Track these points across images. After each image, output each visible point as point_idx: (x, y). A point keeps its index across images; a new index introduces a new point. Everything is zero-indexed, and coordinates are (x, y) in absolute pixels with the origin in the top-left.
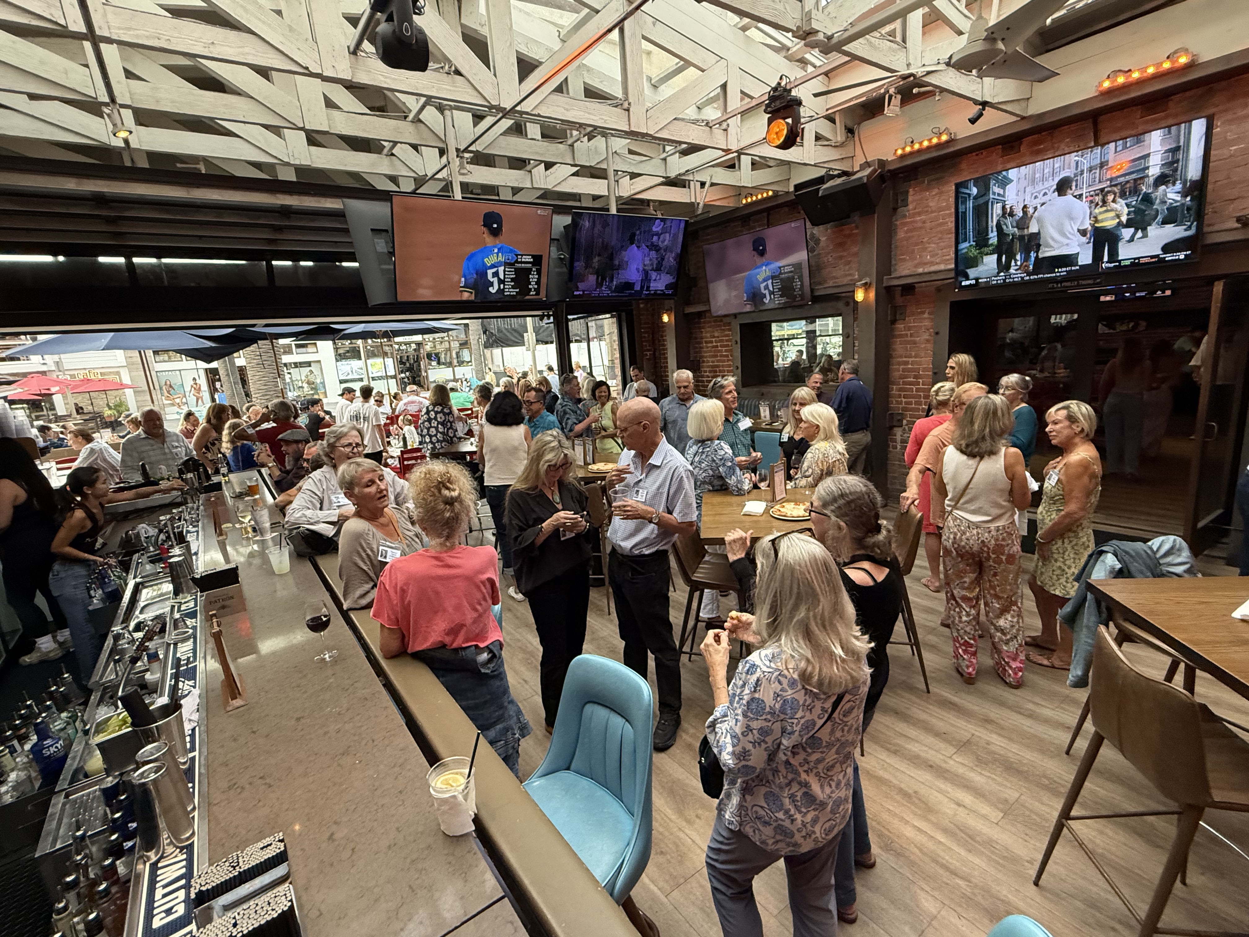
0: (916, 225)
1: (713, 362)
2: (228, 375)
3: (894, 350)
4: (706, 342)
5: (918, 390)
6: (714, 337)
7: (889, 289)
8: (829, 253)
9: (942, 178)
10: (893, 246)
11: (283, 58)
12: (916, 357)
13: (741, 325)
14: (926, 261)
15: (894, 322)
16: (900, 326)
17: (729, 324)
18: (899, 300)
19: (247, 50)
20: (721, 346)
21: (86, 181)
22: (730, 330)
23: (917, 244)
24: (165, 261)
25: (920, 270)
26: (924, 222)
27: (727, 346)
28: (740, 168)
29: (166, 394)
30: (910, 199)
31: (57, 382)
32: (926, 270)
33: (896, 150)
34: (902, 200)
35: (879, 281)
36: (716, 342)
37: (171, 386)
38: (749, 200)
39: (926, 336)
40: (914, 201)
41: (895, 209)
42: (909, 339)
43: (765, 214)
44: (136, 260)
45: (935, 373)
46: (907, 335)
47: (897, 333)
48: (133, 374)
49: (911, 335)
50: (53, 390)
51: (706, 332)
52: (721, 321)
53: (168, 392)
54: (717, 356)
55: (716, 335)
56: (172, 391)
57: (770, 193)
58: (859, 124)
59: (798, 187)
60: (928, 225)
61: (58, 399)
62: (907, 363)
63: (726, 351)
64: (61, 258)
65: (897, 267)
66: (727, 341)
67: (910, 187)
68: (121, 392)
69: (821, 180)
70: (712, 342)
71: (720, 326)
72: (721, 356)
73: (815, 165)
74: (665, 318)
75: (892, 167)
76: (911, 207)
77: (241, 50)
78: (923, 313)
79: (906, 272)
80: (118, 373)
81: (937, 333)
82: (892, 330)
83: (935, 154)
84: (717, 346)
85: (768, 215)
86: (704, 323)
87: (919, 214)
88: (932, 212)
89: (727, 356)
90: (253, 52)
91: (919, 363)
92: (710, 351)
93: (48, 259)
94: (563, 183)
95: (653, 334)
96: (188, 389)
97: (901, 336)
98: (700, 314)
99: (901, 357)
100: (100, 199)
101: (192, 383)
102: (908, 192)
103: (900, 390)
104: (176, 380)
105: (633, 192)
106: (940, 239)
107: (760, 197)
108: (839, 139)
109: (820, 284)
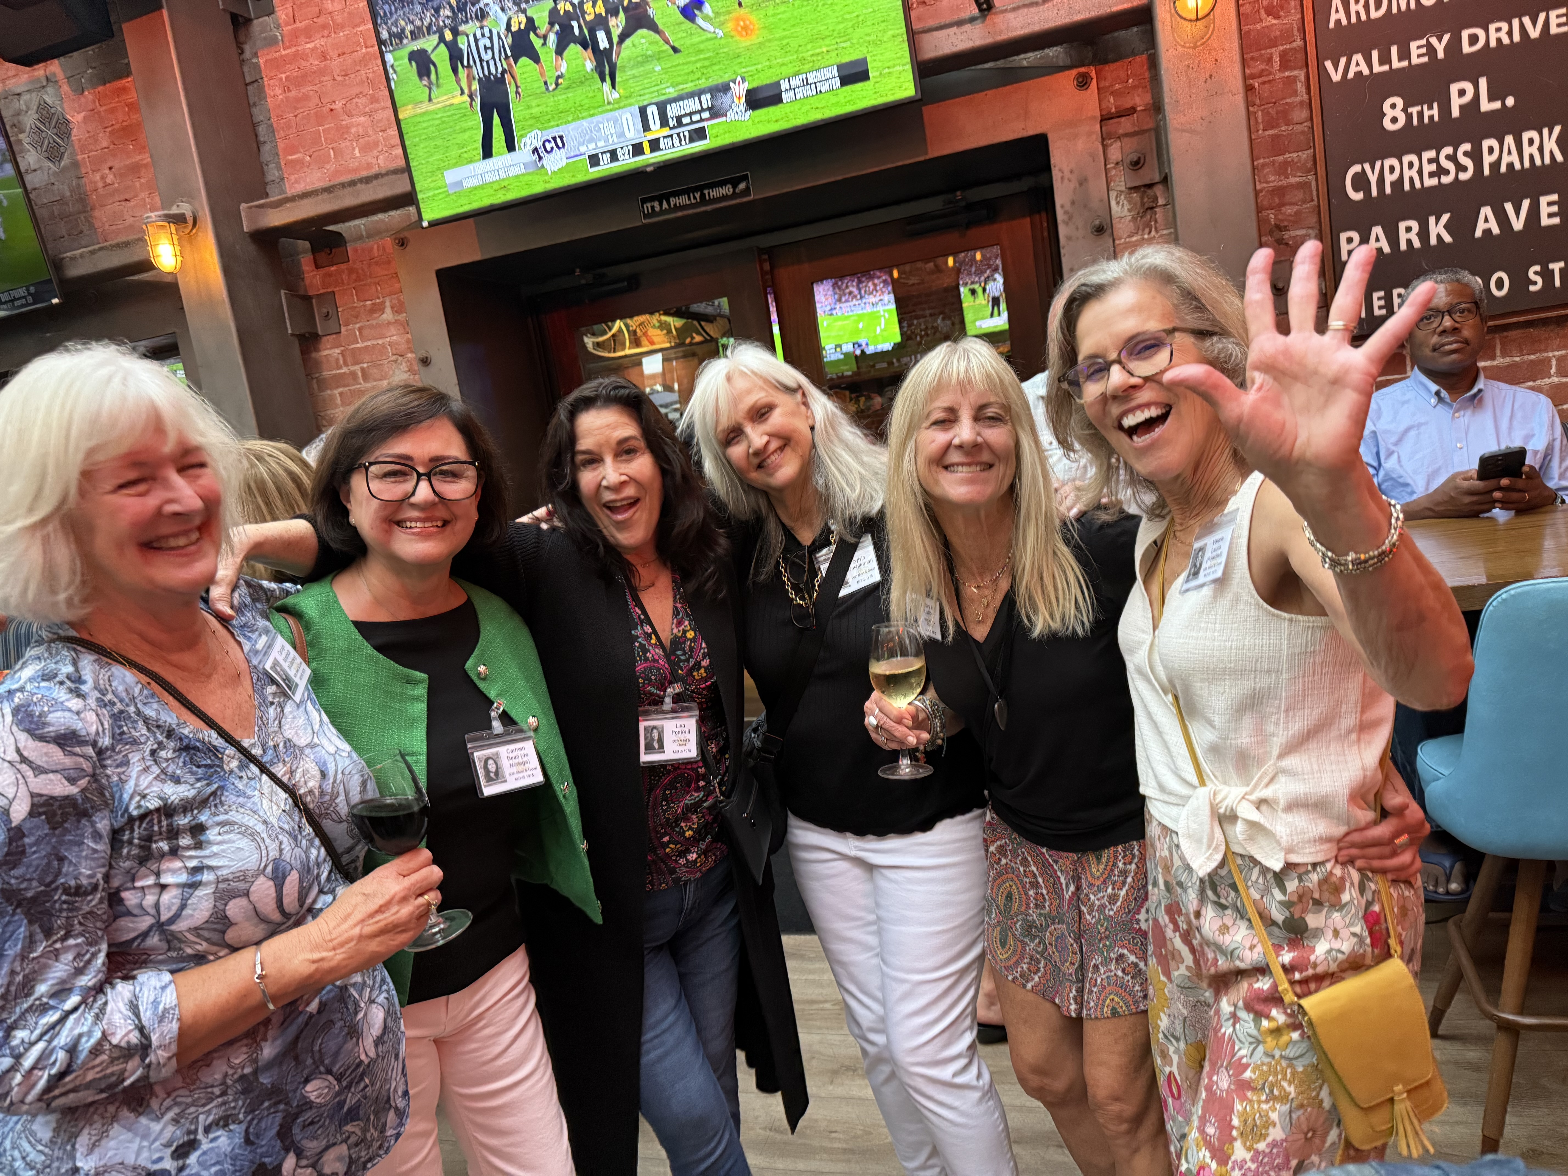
0: (305, 66)
15: (307, 340)
16: (328, 350)
18: (310, 280)
26: (324, 56)
35: (223, 215)
39: (401, 375)
42: (364, 385)
46: (353, 374)
47: (326, 374)
49: (366, 375)
78: (378, 309)
81: (425, 363)
87: (306, 34)
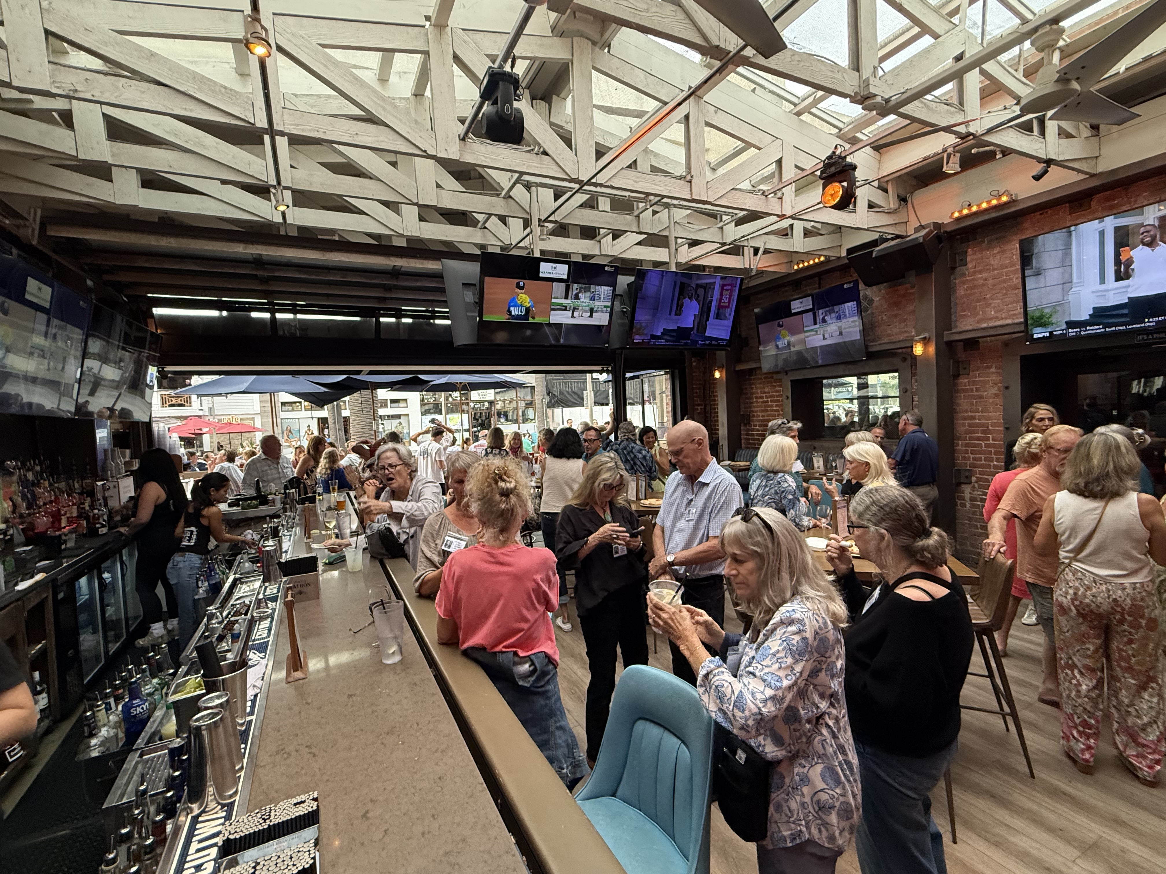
0: (976, 283)
1: (763, 416)
2: (335, 423)
3: (958, 405)
4: (756, 398)
5: (987, 446)
6: (765, 393)
7: (950, 344)
8: (882, 312)
9: (1005, 237)
10: (952, 304)
11: (409, 144)
12: (982, 412)
13: (792, 381)
14: (989, 317)
15: (957, 376)
16: (963, 381)
17: (780, 380)
18: (962, 355)
19: (381, 138)
20: (771, 401)
21: (251, 246)
22: (780, 386)
23: (979, 301)
24: (300, 316)
25: (984, 325)
26: (986, 280)
27: (778, 401)
28: (792, 236)
29: (286, 438)
30: (969, 258)
31: (208, 424)
32: (990, 325)
33: (952, 213)
34: (961, 260)
35: (939, 336)
36: (766, 397)
37: (290, 431)
38: (801, 266)
39: (994, 391)
40: (973, 260)
41: (953, 269)
42: (975, 393)
43: (817, 279)
44: (278, 316)
45: (1007, 429)
46: (972, 390)
47: (961, 388)
48: (264, 420)
49: (977, 390)
50: (204, 430)
51: (757, 388)
52: (772, 378)
53: (288, 436)
54: (767, 411)
55: (766, 390)
56: (291, 436)
57: (822, 259)
58: (912, 193)
59: (850, 251)
60: (990, 282)
61: (206, 438)
62: (974, 418)
63: (776, 406)
64: (225, 313)
65: (958, 323)
66: (777, 396)
67: (968, 247)
68: (252, 434)
69: (874, 243)
70: (762, 397)
71: (771, 382)
72: (771, 411)
73: (868, 230)
74: (717, 375)
75: (949, 229)
76: (970, 265)
77: (376, 139)
78: (990, 367)
79: (969, 328)
80: (253, 419)
81: (1007, 388)
82: (956, 385)
83: (994, 215)
84: (767, 402)
85: (820, 279)
86: (754, 379)
87: (980, 272)
88: (994, 270)
89: (778, 411)
90: (386, 140)
91: (988, 418)
92: (761, 406)
93: (214, 313)
94: (628, 251)
95: (704, 389)
96: (302, 433)
97: (966, 391)
98: (751, 371)
99: (967, 412)
100: (259, 262)
101: (307, 429)
102: (966, 252)
103: (967, 445)
104: (295, 427)
105: (690, 258)
106: (1005, 294)
107: (811, 262)
108: (892, 206)
109: (873, 341)
